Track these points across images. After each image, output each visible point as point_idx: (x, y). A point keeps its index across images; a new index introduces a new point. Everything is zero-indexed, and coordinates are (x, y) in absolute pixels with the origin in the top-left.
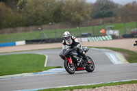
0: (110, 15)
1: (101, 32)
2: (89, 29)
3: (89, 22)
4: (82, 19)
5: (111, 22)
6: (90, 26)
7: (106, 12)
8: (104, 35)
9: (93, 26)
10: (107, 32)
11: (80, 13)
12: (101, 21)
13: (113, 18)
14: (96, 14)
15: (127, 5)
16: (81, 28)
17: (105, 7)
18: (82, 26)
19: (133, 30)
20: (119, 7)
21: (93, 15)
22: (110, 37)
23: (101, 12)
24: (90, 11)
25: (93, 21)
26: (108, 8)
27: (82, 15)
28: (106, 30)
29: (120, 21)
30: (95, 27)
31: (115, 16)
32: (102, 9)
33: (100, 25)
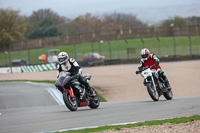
0: (53, 33)
1: (40, 58)
2: (23, 55)
3: (22, 43)
4: (12, 39)
5: (55, 44)
6: (24, 49)
7: (47, 29)
8: (45, 62)
9: (29, 49)
10: (49, 59)
11: (9, 31)
12: (40, 42)
13: (58, 38)
14: (33, 32)
15: (77, 19)
16: (11, 53)
17: (46, 21)
18: (12, 50)
19: (86, 55)
20: (67, 22)
21: (29, 34)
22: (53, 65)
23: (41, 29)
24: (25, 29)
25: (29, 43)
26: (51, 24)
27: (12, 35)
28: (47, 56)
29: (67, 42)
30: (31, 51)
31: (60, 34)
32: (41, 26)
33: (39, 48)
